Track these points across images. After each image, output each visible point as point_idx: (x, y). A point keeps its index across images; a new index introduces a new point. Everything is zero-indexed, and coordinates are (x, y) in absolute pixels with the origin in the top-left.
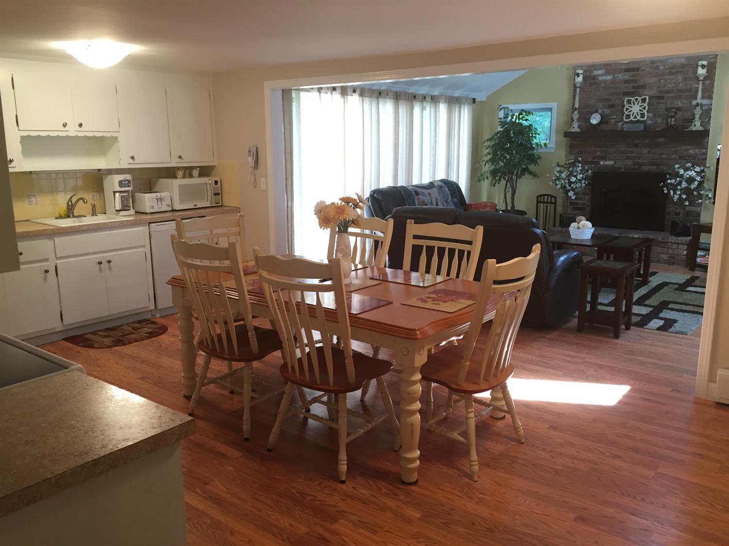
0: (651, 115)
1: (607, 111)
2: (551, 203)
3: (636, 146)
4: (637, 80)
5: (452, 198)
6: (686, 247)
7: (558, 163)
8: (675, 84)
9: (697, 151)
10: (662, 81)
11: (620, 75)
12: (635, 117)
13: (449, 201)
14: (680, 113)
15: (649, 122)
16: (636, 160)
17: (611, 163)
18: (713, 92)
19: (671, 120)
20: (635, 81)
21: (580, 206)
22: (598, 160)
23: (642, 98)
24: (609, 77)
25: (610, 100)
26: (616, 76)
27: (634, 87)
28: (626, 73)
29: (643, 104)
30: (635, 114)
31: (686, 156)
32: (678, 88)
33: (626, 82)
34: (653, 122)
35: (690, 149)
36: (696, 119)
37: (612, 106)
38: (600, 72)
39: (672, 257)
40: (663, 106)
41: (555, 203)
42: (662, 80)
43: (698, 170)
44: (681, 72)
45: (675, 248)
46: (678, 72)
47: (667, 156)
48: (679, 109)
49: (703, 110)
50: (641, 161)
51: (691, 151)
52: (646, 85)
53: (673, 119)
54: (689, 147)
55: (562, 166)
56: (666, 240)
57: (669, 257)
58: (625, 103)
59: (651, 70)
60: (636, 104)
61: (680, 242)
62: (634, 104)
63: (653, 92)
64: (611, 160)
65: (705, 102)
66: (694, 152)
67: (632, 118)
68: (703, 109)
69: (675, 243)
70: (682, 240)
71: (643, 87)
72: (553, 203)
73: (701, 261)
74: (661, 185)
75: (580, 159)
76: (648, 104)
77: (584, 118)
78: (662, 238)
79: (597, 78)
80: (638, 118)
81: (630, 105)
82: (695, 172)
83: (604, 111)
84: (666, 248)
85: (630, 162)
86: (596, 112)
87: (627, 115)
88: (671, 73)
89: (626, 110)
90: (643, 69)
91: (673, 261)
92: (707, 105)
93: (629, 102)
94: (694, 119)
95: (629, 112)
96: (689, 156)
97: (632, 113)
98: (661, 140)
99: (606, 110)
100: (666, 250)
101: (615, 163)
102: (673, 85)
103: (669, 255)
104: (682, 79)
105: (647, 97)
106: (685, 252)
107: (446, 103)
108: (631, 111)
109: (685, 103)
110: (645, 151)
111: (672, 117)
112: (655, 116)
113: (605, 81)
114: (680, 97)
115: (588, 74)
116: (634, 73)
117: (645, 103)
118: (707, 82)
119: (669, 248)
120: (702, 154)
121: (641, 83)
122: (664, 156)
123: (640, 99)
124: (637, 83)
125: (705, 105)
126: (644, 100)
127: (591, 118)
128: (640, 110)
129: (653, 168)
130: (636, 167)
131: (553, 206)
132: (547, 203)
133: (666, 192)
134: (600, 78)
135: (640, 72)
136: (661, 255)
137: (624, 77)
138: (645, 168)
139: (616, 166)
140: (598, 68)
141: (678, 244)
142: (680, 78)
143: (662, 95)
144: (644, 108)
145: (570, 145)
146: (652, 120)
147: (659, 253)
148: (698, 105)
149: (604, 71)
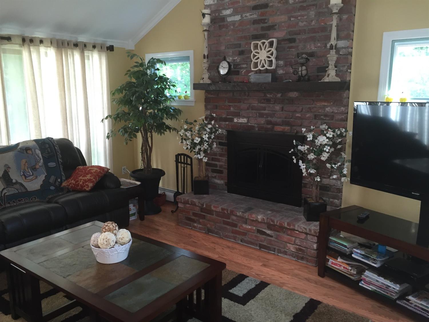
0: (281, 63)
1: (238, 59)
2: (187, 164)
3: (268, 101)
4: (265, 19)
5: (45, 163)
6: (315, 239)
7: (187, 120)
8: (306, 21)
9: (335, 109)
10: (292, 19)
11: (248, 14)
12: (263, 66)
13: (37, 167)
14: (314, 60)
15: (280, 72)
16: (269, 119)
17: (244, 120)
18: (353, 31)
19: (302, 69)
20: (263, 21)
21: (218, 168)
22: (232, 117)
23: (269, 41)
24: (237, 18)
25: (240, 46)
26: (244, 15)
27: (263, 29)
28: (254, 11)
29: (270, 49)
30: (263, 62)
31: (322, 115)
32: (310, 27)
33: (255, 22)
34: (284, 72)
35: (327, 106)
36: (330, 67)
37: (241, 53)
38: (228, 12)
39: (300, 250)
40: (294, 51)
41: (191, 165)
42: (293, 17)
43: (331, 136)
44: (313, 5)
45: (303, 238)
46: (311, 5)
47: (301, 115)
48: (312, 55)
49: (341, 55)
50: (274, 120)
51: (328, 109)
52: (276, 25)
53: (304, 68)
54: (326, 104)
55: (191, 124)
56: (292, 227)
57: (297, 249)
58: (252, 48)
59: (279, 5)
60: (263, 48)
61: (308, 231)
62: (261, 49)
63: (281, 34)
64: (244, 117)
65: (341, 44)
66: (331, 110)
67: (260, 67)
68: (341, 53)
69: (302, 232)
70: (310, 230)
71: (272, 28)
72: (189, 164)
73: (332, 263)
74: (290, 152)
75: (215, 115)
76: (276, 49)
77: (214, 67)
78: (289, 224)
79: (226, 20)
80: (266, 66)
81: (256, 51)
82: (328, 138)
83: (235, 59)
84: (294, 237)
85: (262, 121)
86: (225, 59)
87: (254, 62)
88: (303, 8)
89: (254, 58)
90: (271, 4)
91: (302, 256)
92: (345, 48)
93: (256, 47)
94: (328, 67)
95: (256, 59)
96: (326, 116)
97: (259, 60)
98: (294, 95)
99: (236, 58)
100: (294, 238)
101: (248, 121)
102: (305, 23)
103: (298, 247)
104: (315, 16)
105: (275, 40)
106: (315, 246)
107: (54, 47)
108: (258, 58)
109: (319, 47)
110: (278, 107)
111: (302, 65)
112: (286, 65)
113: (234, 23)
114: (313, 39)
115: (217, 14)
116: (263, 10)
117: (272, 48)
118: (345, 17)
119: (296, 237)
120: (340, 113)
121: (270, 23)
122: (297, 115)
123: (267, 42)
124: (266, 23)
125: (343, 48)
126: (271, 44)
127: (220, 67)
128: (269, 57)
129: (287, 128)
130: (269, 126)
131: (189, 167)
132: (184, 163)
133: (295, 161)
134: (229, 19)
135: (268, 9)
136: (288, 245)
137: (252, 17)
138: (279, 129)
139: (249, 124)
140: (226, 7)
141: (307, 234)
142: (312, 13)
143: (293, 37)
144: (272, 54)
145: (205, 99)
146: (283, 70)
147: (286, 242)
148: (331, 47)
149: (232, 9)
